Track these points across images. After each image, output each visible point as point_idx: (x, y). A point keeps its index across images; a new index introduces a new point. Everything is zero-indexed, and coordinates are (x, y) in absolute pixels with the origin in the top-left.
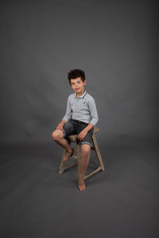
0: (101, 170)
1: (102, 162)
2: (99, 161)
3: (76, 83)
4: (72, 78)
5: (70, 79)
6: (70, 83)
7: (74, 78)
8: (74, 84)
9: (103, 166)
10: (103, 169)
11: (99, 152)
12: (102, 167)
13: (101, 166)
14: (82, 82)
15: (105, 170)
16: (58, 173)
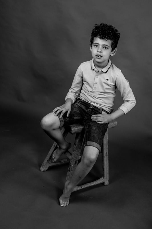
0: (103, 184)
1: (108, 172)
2: (103, 170)
3: (100, 47)
4: (100, 35)
5: (96, 36)
6: (92, 41)
7: (103, 37)
8: (97, 46)
9: (108, 178)
10: (107, 183)
11: (108, 157)
12: (105, 180)
13: (105, 177)
14: (110, 49)
15: (109, 184)
16: (40, 168)
